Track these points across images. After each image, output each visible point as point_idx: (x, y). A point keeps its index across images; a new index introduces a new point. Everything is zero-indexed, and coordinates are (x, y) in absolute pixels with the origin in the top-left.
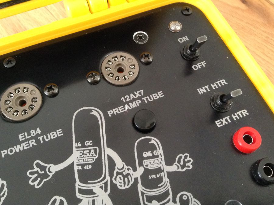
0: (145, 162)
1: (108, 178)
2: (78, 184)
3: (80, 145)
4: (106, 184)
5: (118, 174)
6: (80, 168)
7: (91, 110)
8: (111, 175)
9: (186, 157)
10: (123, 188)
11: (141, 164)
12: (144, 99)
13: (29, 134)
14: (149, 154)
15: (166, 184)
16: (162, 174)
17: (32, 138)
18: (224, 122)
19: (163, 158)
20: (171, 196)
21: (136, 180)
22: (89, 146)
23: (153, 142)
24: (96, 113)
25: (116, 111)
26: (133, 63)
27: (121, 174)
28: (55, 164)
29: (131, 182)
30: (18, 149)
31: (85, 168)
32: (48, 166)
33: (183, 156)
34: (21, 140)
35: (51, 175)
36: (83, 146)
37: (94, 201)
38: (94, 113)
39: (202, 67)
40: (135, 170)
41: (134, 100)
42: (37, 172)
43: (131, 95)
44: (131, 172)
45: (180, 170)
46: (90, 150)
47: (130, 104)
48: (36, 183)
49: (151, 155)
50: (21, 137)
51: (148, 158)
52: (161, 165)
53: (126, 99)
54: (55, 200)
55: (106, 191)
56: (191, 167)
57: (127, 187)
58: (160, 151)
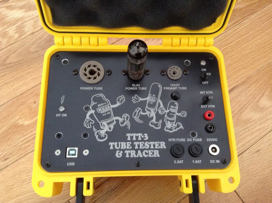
0: (170, 109)
1: (157, 109)
2: (147, 107)
3: (151, 95)
4: (155, 110)
6: (149, 102)
7: (158, 85)
9: (185, 113)
10: (160, 114)
11: (169, 109)
12: (179, 88)
13: (136, 85)
15: (175, 118)
16: (175, 115)
17: (136, 87)
18: (204, 107)
19: (177, 110)
20: (175, 122)
21: (165, 113)
22: (154, 97)
23: (176, 103)
24: (160, 86)
25: (167, 88)
26: (180, 72)
27: (161, 109)
28: (142, 98)
30: (131, 88)
31: (151, 103)
32: (139, 98)
34: (133, 86)
35: (139, 101)
36: (152, 96)
37: (150, 114)
39: (206, 83)
41: (175, 86)
42: (135, 98)
43: (175, 84)
44: (165, 110)
45: (181, 116)
47: (173, 88)
48: (134, 101)
49: (173, 107)
50: (133, 85)
51: (172, 108)
52: (175, 112)
53: (172, 85)
54: (138, 109)
55: (155, 112)
56: (185, 116)
57: (162, 114)
58: (177, 108)
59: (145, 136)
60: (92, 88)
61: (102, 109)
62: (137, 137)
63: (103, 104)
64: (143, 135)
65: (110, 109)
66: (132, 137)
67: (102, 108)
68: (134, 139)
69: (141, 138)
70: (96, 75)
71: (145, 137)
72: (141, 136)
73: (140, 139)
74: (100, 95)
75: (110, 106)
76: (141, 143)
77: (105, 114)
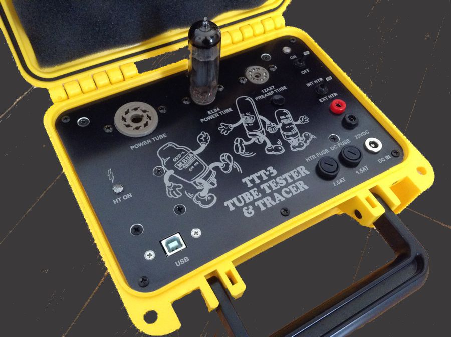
0: (282, 121)
1: (263, 129)
2: (247, 132)
3: (243, 115)
4: (263, 131)
5: (268, 127)
6: (247, 125)
7: (245, 98)
8: (265, 127)
10: (272, 133)
11: (280, 122)
12: (276, 90)
13: (214, 111)
14: (284, 117)
15: (296, 130)
16: (293, 126)
17: (216, 113)
18: (324, 100)
19: (292, 118)
20: (299, 135)
21: (279, 129)
22: (249, 115)
23: (284, 111)
25: (260, 98)
26: (264, 72)
27: (270, 127)
28: (233, 124)
29: (276, 130)
30: (209, 118)
31: (249, 125)
32: (229, 125)
33: (303, 117)
35: (232, 129)
36: (245, 115)
37: (258, 139)
38: (247, 99)
39: (307, 72)
40: (277, 125)
41: (269, 91)
42: (224, 128)
43: (267, 89)
44: (275, 125)
45: (302, 123)
46: (250, 117)
48: (225, 133)
50: (209, 113)
51: (283, 119)
52: (291, 122)
53: (264, 91)
54: (237, 140)
55: (263, 134)
56: (308, 122)
57: (274, 132)
58: (290, 116)
59: (269, 170)
60: (149, 141)
61: (183, 163)
62: (260, 177)
63: (180, 156)
64: (267, 171)
65: (195, 157)
66: (252, 181)
67: (183, 161)
68: (257, 181)
69: (266, 175)
70: (145, 120)
71: (271, 172)
72: (265, 173)
73: (265, 178)
74: (168, 145)
75: (191, 153)
76: (270, 182)
77: (193, 167)
